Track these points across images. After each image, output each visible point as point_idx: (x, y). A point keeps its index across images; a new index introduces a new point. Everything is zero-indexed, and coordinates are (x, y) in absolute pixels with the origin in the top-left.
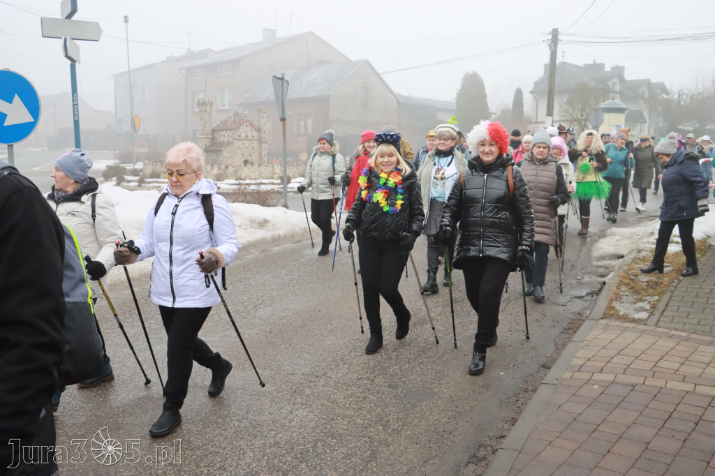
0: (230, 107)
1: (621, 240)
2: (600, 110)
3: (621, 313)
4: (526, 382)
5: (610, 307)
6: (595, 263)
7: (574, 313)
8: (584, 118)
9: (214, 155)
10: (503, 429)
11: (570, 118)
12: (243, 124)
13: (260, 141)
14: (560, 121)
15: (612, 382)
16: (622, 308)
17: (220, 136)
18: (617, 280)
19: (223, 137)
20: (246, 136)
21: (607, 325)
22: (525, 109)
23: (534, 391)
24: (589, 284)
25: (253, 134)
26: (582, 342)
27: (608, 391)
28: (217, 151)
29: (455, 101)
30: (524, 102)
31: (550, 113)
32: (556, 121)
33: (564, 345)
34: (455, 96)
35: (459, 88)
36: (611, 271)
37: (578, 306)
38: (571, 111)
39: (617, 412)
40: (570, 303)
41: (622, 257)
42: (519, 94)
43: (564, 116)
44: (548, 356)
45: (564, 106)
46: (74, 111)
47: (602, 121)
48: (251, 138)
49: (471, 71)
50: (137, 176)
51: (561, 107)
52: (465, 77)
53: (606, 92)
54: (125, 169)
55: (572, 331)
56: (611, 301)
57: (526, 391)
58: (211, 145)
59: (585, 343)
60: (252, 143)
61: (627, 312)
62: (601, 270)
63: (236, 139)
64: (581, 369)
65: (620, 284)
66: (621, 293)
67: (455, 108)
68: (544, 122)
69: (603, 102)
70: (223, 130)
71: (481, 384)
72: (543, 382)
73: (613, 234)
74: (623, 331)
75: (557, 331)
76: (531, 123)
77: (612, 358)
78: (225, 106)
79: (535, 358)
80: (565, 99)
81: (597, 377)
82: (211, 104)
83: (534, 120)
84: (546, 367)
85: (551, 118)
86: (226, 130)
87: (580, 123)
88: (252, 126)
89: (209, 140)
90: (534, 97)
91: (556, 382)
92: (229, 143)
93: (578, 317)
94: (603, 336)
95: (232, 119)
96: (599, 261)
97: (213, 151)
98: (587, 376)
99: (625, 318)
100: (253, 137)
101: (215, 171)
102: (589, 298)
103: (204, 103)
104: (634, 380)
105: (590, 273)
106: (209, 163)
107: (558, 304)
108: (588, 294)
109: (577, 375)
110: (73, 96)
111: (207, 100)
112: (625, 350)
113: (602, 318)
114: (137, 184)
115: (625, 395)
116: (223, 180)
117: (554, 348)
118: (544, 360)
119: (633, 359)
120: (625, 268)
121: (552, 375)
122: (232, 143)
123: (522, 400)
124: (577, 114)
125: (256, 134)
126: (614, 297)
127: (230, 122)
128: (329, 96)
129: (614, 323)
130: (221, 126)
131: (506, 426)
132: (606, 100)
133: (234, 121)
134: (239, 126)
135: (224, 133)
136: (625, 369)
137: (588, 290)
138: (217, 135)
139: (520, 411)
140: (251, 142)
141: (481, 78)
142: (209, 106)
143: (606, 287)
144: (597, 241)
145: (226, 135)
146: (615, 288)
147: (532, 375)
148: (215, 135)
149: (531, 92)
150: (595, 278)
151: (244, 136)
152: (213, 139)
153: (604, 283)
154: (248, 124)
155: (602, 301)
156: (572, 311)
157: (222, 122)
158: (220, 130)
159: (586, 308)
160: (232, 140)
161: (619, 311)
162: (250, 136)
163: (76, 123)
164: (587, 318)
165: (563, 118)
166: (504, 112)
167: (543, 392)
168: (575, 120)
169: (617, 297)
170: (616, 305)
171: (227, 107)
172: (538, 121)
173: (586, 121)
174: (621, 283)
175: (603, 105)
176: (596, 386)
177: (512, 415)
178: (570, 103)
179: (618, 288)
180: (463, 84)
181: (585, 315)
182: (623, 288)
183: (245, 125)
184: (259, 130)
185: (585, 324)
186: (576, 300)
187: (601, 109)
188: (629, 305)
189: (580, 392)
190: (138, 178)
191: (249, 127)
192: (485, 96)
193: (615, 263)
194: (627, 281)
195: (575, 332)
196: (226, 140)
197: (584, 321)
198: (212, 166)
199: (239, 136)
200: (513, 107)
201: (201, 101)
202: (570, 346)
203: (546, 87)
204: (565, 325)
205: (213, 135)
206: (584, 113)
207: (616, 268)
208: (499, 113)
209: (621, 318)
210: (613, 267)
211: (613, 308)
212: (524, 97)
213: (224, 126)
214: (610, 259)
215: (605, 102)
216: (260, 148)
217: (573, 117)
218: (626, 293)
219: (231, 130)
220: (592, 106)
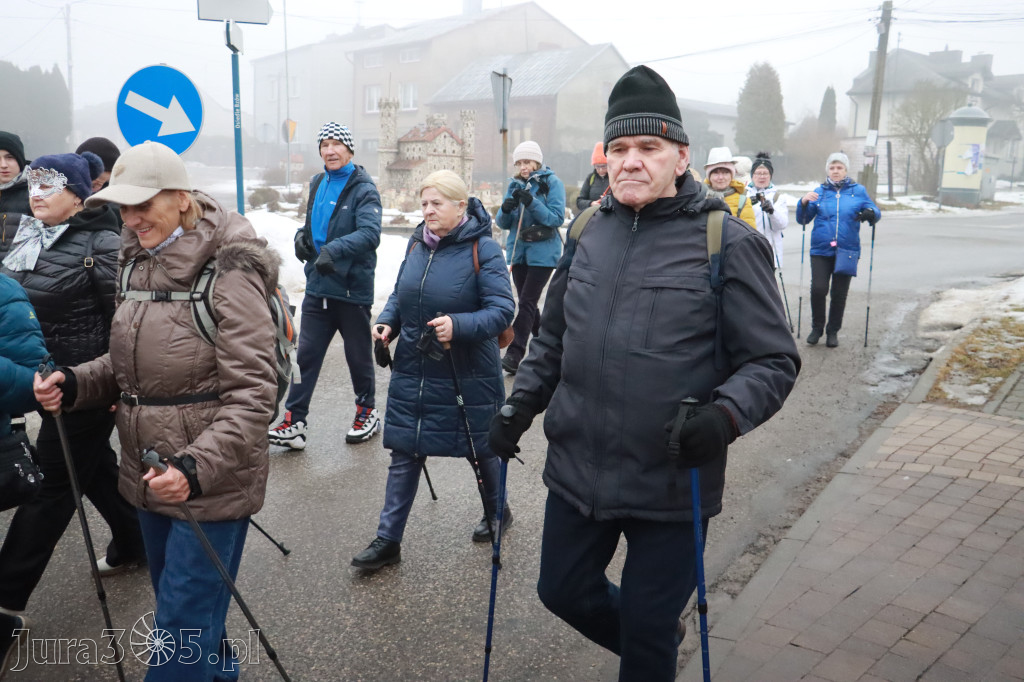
0: (415, 109)
1: (961, 305)
2: (949, 122)
3: (950, 397)
4: (819, 470)
5: (936, 389)
6: (922, 334)
7: (887, 394)
8: (925, 132)
9: (399, 176)
10: (788, 519)
11: (904, 132)
12: (440, 134)
13: (463, 158)
14: (888, 136)
15: (927, 474)
16: (951, 391)
17: (408, 150)
18: (948, 356)
19: (412, 151)
20: (445, 151)
21: (928, 410)
22: (838, 118)
23: (828, 481)
24: (911, 359)
25: (453, 149)
26: (894, 428)
27: (920, 483)
28: (404, 170)
29: (736, 105)
30: (837, 107)
31: (874, 124)
32: (883, 137)
33: (871, 432)
34: (736, 98)
35: (743, 86)
36: (941, 345)
37: (892, 387)
38: (906, 122)
39: (930, 505)
40: (883, 383)
41: (960, 327)
42: (830, 95)
43: (895, 129)
44: (849, 442)
45: (896, 115)
46: (235, 117)
47: (952, 138)
48: (451, 154)
49: (761, 63)
50: (295, 202)
51: (892, 115)
52: (752, 72)
53: (960, 94)
54: (277, 193)
55: (882, 416)
56: (938, 381)
57: (819, 480)
58: (395, 163)
59: (898, 430)
60: (452, 161)
61: (958, 395)
62: (928, 344)
63: (430, 155)
64: (890, 459)
65: (951, 361)
66: (952, 372)
67: (736, 115)
68: (865, 137)
69: (956, 108)
70: (412, 142)
71: (763, 471)
72: (842, 470)
73: (951, 298)
74: (950, 418)
75: (862, 415)
76: (846, 138)
77: (931, 448)
78: (408, 106)
79: (832, 445)
80: (897, 105)
81: (909, 467)
82: (397, 105)
83: (851, 134)
84: (845, 455)
85: (875, 132)
86: (417, 141)
87: (918, 141)
88: (452, 136)
89: (392, 156)
90: (853, 100)
91: (857, 471)
92: (420, 160)
93: (892, 400)
94: (922, 422)
95: (425, 126)
96: (927, 331)
97: (397, 171)
98: (896, 466)
99: (955, 403)
100: (454, 152)
101: (402, 198)
102: (910, 377)
103: (387, 104)
104: (955, 472)
105: (913, 347)
106: (392, 187)
107: (867, 384)
108: (908, 373)
109: (884, 465)
110: (234, 97)
111: (391, 100)
112: (949, 439)
113: (923, 402)
114: (297, 214)
115: (941, 488)
116: (413, 211)
117: (857, 434)
118: (843, 447)
119: (957, 449)
120: (962, 341)
121: (851, 464)
122: (425, 161)
123: (812, 490)
124: (915, 126)
125: (457, 148)
126: (942, 376)
127: (423, 130)
128: (556, 95)
129: (938, 408)
130: (410, 136)
131: (792, 516)
132: (961, 106)
133: (428, 130)
134: (435, 137)
135: (414, 145)
136: (946, 461)
137: (909, 368)
138: (404, 148)
139: (809, 501)
140: (450, 159)
141: (774, 72)
142: (393, 109)
143: (933, 364)
144: (928, 306)
145: (417, 149)
146: (943, 366)
147: (827, 464)
148: (401, 149)
149: (849, 93)
150: (919, 353)
151: (440, 150)
152: (398, 153)
153: (931, 359)
154: (447, 134)
155: (926, 382)
156: (885, 392)
157: (411, 131)
158: (408, 142)
159: (904, 389)
160: (424, 156)
161: (948, 394)
162: (449, 152)
163: (238, 132)
164: (904, 401)
165: (893, 132)
166: (808, 122)
167: (839, 481)
168: (911, 135)
169: (947, 376)
170: (944, 386)
171: (411, 108)
172: (858, 135)
173: (927, 137)
174: (953, 359)
175: (954, 114)
176: (907, 478)
177: (800, 506)
178: (906, 110)
179: (948, 365)
180: (748, 80)
181: (901, 398)
182: (956, 366)
183: (443, 136)
184: (462, 143)
185: (900, 408)
186: (891, 379)
187: (951, 119)
188: (961, 387)
189: (887, 483)
190: (298, 205)
191: (449, 139)
192: (779, 99)
193: (948, 334)
194: (961, 357)
195: (886, 417)
196: (416, 155)
197: (899, 404)
198: (398, 192)
199: (435, 151)
200: (821, 116)
201: (384, 101)
202: (878, 434)
203: (869, 85)
204: (874, 409)
205: (398, 148)
206: (925, 124)
207: (950, 341)
208: (799, 123)
209: (949, 403)
210: (946, 340)
211: (940, 390)
212: (838, 100)
213: (414, 136)
214: (943, 330)
215: (958, 110)
216: (463, 168)
217: (909, 132)
218: (959, 373)
219: (423, 141)
220: (938, 115)
